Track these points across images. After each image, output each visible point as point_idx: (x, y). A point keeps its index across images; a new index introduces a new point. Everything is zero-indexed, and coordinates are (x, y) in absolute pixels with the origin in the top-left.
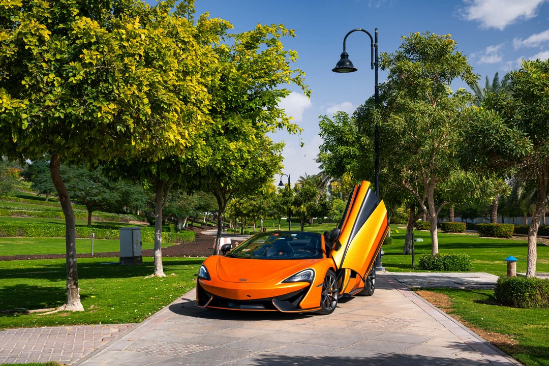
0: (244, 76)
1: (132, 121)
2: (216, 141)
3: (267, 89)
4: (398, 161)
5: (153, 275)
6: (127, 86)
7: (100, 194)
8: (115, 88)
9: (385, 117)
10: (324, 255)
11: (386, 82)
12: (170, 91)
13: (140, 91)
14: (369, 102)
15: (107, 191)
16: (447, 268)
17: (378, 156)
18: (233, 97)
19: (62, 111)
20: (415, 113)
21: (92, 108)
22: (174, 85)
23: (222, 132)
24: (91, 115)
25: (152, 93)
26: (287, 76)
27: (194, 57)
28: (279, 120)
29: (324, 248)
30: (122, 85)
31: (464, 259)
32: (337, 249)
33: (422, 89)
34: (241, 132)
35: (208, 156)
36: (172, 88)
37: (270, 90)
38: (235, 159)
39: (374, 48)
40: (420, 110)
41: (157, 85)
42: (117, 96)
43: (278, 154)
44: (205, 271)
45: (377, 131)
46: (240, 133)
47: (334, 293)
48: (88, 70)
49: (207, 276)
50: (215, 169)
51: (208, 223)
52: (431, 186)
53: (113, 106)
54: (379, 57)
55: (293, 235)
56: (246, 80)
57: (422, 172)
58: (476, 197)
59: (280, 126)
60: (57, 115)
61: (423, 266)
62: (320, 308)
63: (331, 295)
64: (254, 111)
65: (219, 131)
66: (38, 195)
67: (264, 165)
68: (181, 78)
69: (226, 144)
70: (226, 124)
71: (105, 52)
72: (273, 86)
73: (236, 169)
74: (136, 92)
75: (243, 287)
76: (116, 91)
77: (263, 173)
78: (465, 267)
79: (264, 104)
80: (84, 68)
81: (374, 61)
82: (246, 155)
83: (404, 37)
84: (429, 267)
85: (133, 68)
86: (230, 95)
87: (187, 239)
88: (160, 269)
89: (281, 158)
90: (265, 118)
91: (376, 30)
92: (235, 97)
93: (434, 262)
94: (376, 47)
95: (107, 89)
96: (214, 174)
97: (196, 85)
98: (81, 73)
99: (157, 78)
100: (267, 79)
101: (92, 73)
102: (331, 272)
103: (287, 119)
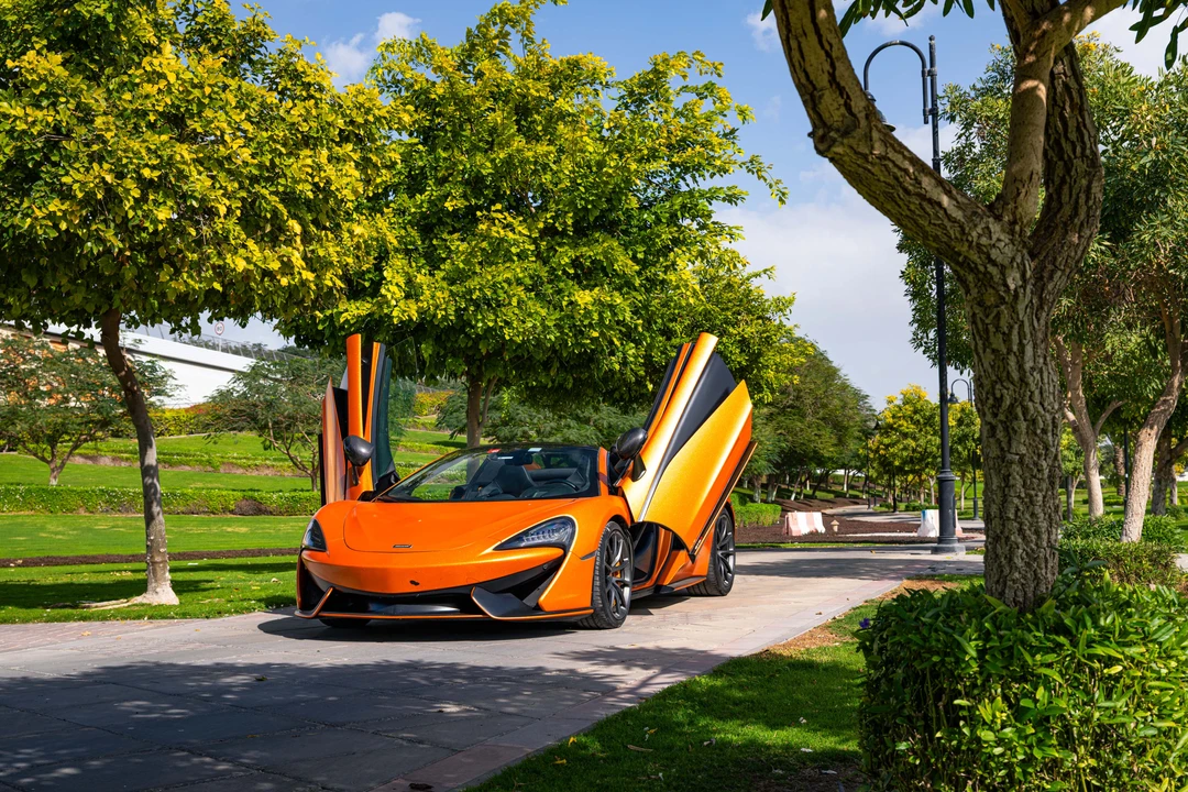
1: (111, 232)
2: (557, 291)
3: (688, 186)
7: (558, 429)
10: (603, 488)
11: (955, 146)
15: (573, 423)
23: (570, 271)
32: (635, 477)
39: (929, 78)
52: (1073, 367)
53: (57, 205)
54: (940, 93)
66: (452, 436)
69: (574, 296)
70: (577, 257)
74: (109, 178)
81: (929, 106)
83: (997, 46)
87: (754, 519)
91: (931, 39)
94: (932, 75)
98: (7, 149)
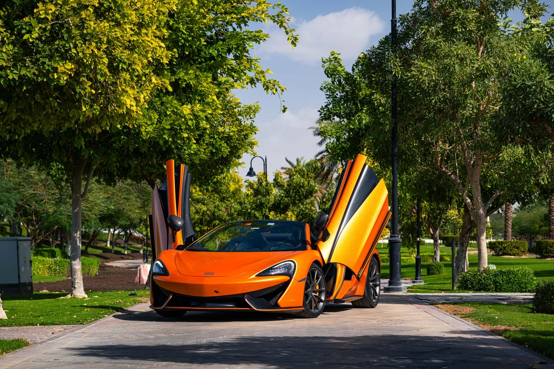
0: (202, 10)
1: (90, 83)
2: (162, 104)
3: (234, 29)
4: (426, 130)
5: (69, 296)
6: (85, 44)
8: (72, 46)
9: (407, 65)
10: (309, 247)
11: (411, 12)
12: (126, 48)
13: (99, 49)
14: (384, 43)
16: (500, 289)
17: (396, 123)
18: (186, 40)
19: (16, 72)
20: (451, 59)
21: (47, 68)
22: (130, 41)
23: (170, 89)
24: (46, 75)
25: (109, 50)
26: (263, 12)
27: (151, 6)
28: (251, 74)
29: (308, 238)
30: (80, 43)
31: (524, 275)
32: (324, 239)
33: (463, 24)
34: (196, 90)
35: (151, 124)
36: (127, 44)
37: (238, 30)
38: (188, 129)
40: (458, 55)
41: (115, 42)
42: (74, 55)
43: (249, 122)
44: (162, 266)
45: (394, 85)
46: (196, 92)
47: (320, 292)
48: (44, 27)
49: (164, 272)
50: (161, 142)
51: (116, 248)
52: (476, 166)
53: (69, 66)
55: (269, 224)
56: (204, 17)
57: (463, 146)
58: (542, 183)
59: (252, 81)
60: (11, 77)
61: (464, 286)
62: (303, 308)
63: (317, 294)
64: (215, 60)
65: (166, 89)
67: (228, 139)
68: (136, 32)
69: (176, 108)
70: (176, 79)
71: (59, 4)
72: (243, 25)
73: (189, 143)
74: (96, 51)
75: (209, 281)
76: (74, 51)
77: (226, 150)
78: (526, 287)
79: (229, 51)
80: (39, 23)
82: (204, 124)
84: (473, 287)
85: (92, 23)
86: (183, 38)
88: (80, 287)
89: (253, 129)
90: (231, 71)
92: (188, 41)
93: (480, 280)
95: (64, 48)
96: (158, 150)
97: (153, 39)
98: (37, 29)
99: (116, 34)
100: (235, 16)
101: (48, 29)
102: (317, 266)
103: (262, 72)
